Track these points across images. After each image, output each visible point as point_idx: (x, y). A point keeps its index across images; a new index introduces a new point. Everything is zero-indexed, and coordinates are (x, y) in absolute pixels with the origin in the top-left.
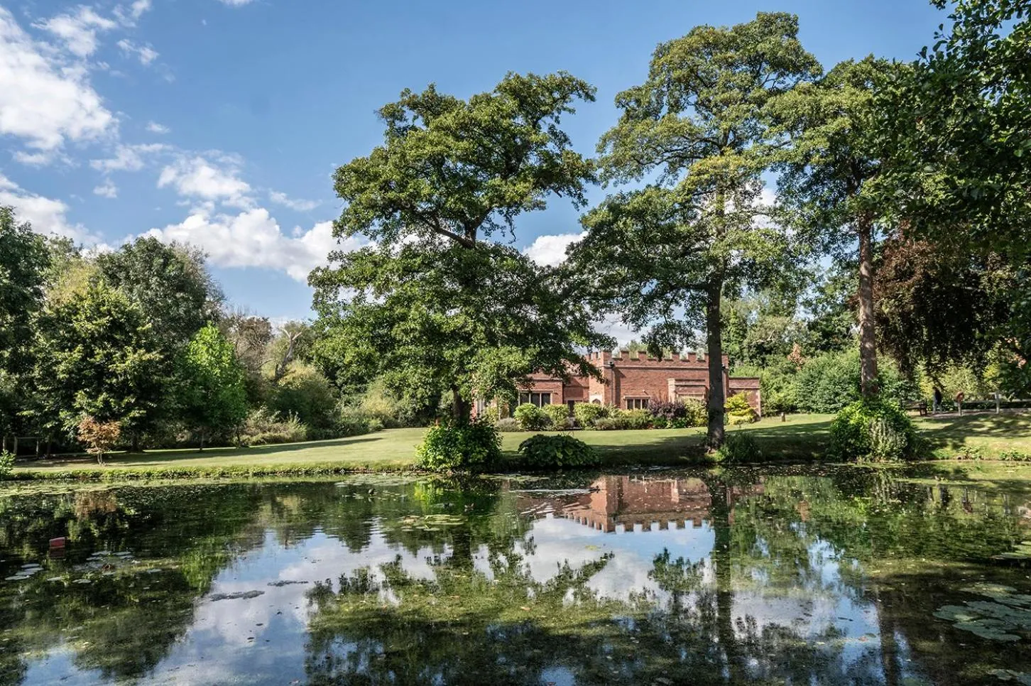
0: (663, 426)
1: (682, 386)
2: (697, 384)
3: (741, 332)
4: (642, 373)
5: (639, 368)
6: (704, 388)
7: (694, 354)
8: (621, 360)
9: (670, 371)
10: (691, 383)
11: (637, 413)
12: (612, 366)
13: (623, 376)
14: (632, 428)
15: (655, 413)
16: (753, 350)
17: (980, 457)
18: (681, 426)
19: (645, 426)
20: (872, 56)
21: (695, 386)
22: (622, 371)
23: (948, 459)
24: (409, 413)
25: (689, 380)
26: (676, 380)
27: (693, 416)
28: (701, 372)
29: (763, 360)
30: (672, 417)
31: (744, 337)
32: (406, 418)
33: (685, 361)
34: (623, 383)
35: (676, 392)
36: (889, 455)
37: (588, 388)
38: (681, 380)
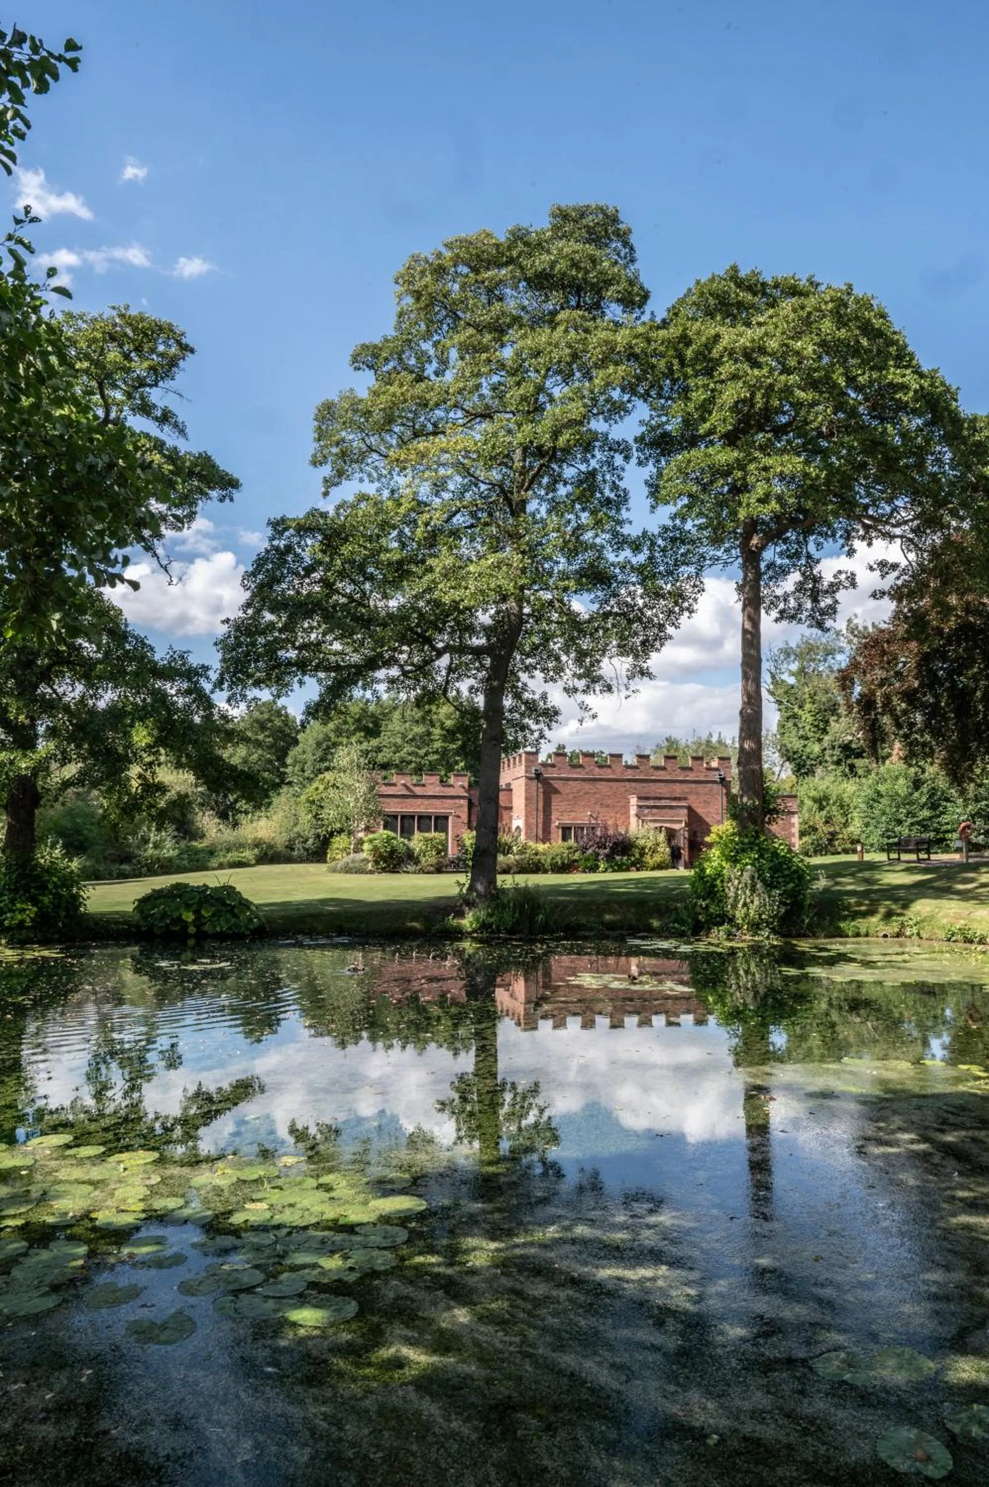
0: (594, 869)
1: (648, 807)
2: (674, 804)
3: (821, 725)
4: (587, 786)
5: (583, 780)
6: (685, 811)
7: (675, 758)
8: (553, 766)
9: (633, 784)
10: (663, 803)
11: (556, 847)
12: (538, 776)
13: (557, 791)
14: (545, 872)
15: (584, 849)
16: (837, 752)
17: (918, 934)
18: (621, 868)
19: (565, 868)
20: (735, 269)
21: (671, 807)
22: (557, 784)
23: (867, 935)
24: (311, 841)
25: (660, 799)
26: (640, 798)
27: (642, 854)
28: (684, 786)
29: (852, 767)
30: (606, 856)
31: (825, 731)
32: (307, 850)
33: (658, 768)
34: (555, 800)
35: (637, 816)
36: (755, 927)
37: (511, 808)
38: (647, 798)
